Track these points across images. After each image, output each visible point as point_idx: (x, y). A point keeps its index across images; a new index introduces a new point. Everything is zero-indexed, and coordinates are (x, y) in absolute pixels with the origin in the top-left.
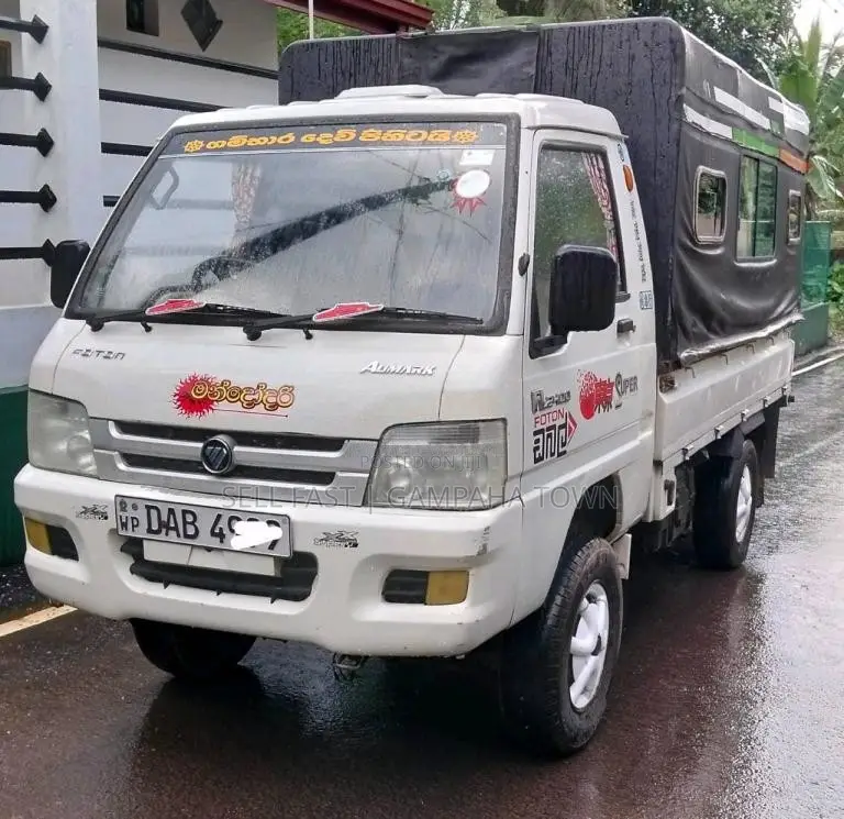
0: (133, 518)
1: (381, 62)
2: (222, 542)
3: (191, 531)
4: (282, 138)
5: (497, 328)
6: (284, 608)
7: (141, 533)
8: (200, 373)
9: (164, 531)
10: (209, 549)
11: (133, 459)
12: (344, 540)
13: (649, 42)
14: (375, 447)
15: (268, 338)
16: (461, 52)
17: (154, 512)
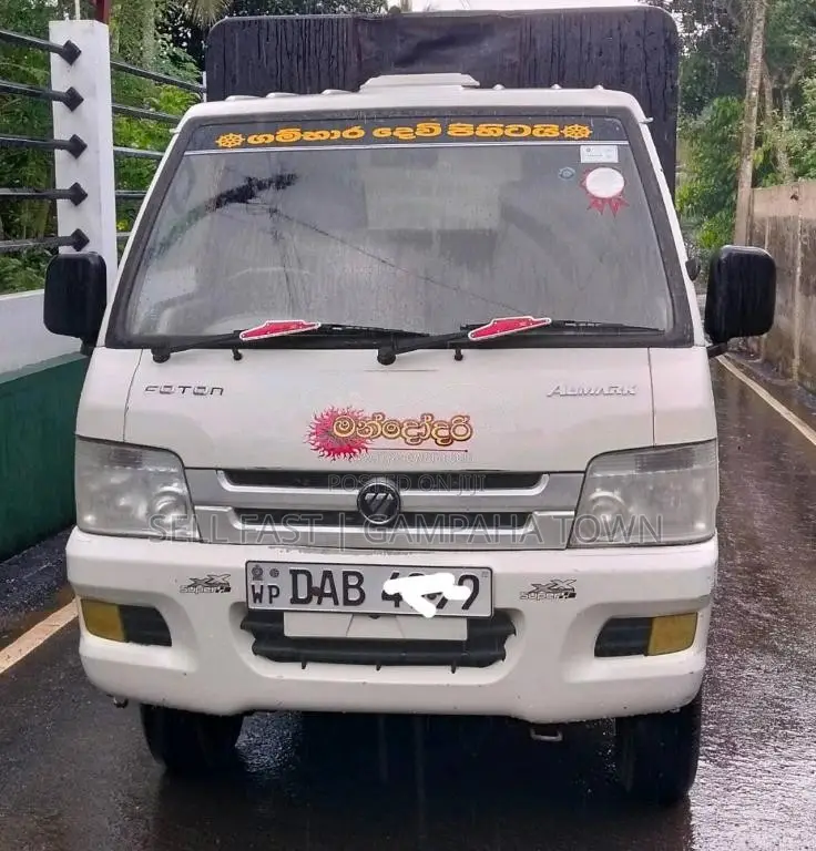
0: (270, 587)
2: (397, 605)
3: (354, 595)
4: (349, 131)
5: (683, 340)
6: (469, 677)
7: (281, 604)
8: (340, 405)
9: (315, 599)
10: (375, 616)
12: (558, 590)
13: (642, 33)
14: (582, 479)
16: (435, 37)
17: (302, 579)
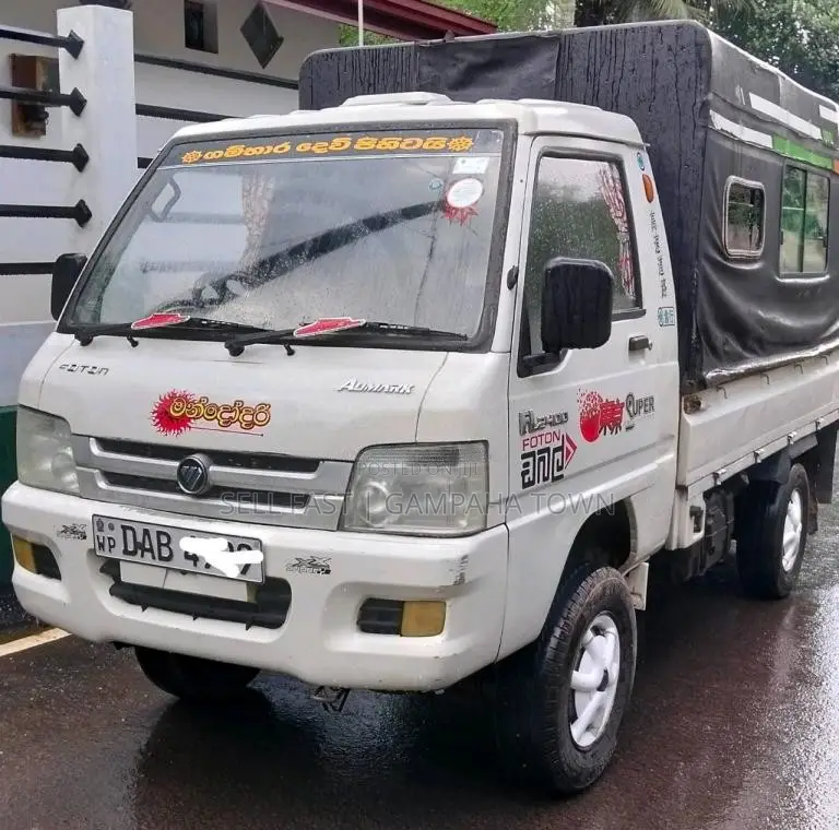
0: (109, 539)
1: (400, 72)
2: (195, 565)
3: (165, 553)
4: (278, 147)
5: (481, 344)
6: (260, 636)
7: (117, 554)
8: (180, 389)
9: (139, 552)
10: (184, 573)
11: (114, 478)
12: (316, 566)
13: (673, 47)
14: (350, 469)
15: (252, 354)
16: (480, 59)
17: (129, 533)
